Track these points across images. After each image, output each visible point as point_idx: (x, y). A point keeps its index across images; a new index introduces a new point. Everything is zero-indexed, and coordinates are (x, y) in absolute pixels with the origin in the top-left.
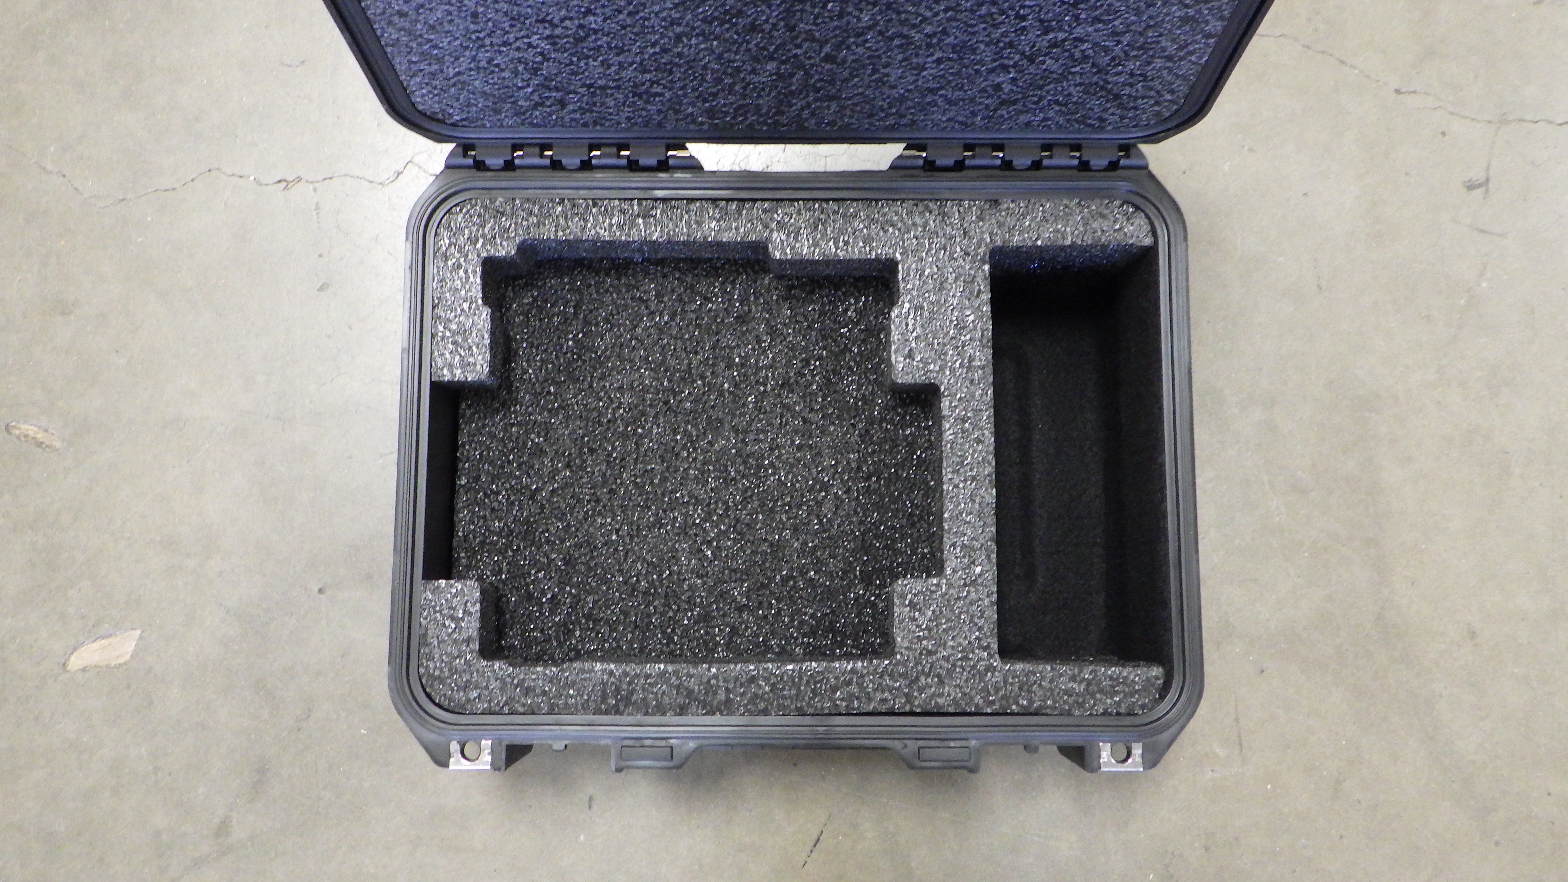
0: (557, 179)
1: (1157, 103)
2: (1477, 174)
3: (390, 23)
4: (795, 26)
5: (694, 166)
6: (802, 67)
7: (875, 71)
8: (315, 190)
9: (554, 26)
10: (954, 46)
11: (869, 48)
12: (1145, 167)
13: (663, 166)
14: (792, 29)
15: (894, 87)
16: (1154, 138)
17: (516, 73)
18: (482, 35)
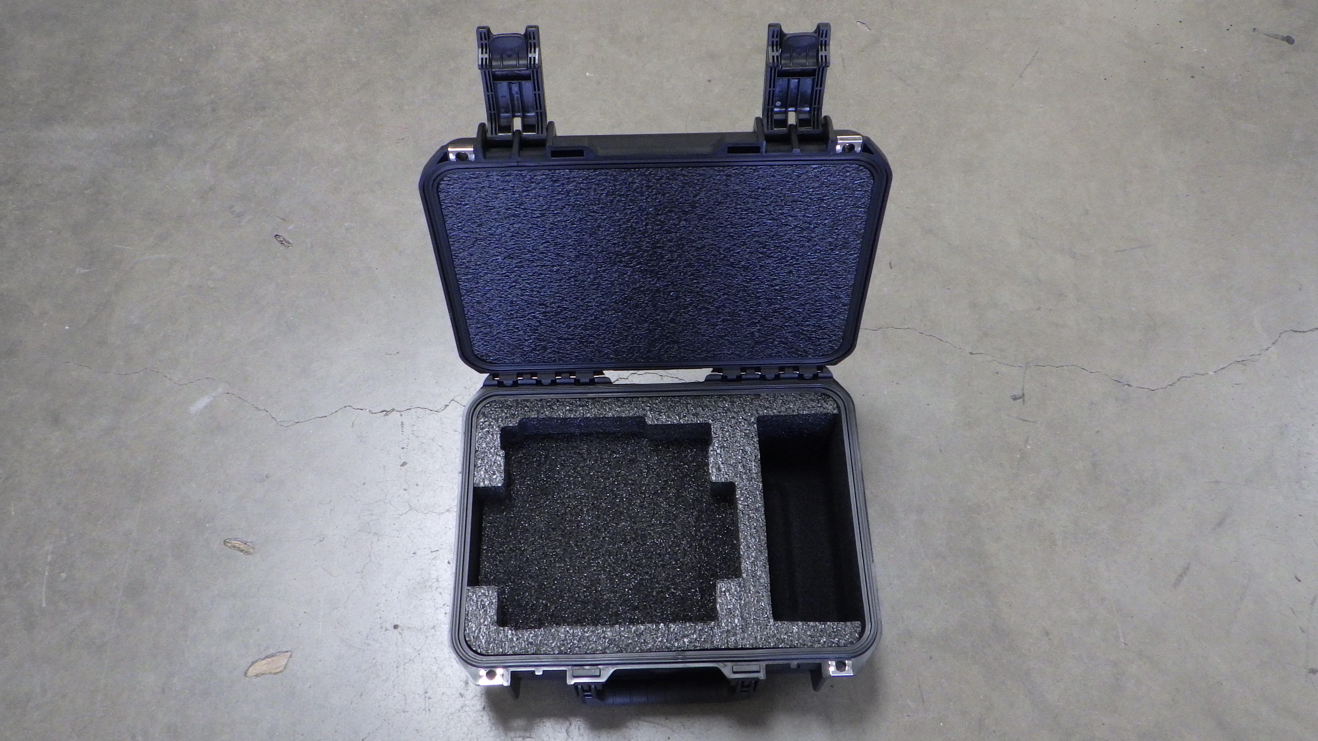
0: (539, 390)
1: (830, 342)
2: (1018, 393)
3: (472, 307)
4: (657, 304)
5: (608, 382)
6: (660, 326)
7: (694, 327)
8: (401, 415)
9: (547, 307)
10: (729, 313)
11: (690, 315)
12: (832, 377)
13: (592, 382)
14: (655, 306)
15: (704, 335)
16: (834, 362)
17: (525, 332)
18: (513, 312)
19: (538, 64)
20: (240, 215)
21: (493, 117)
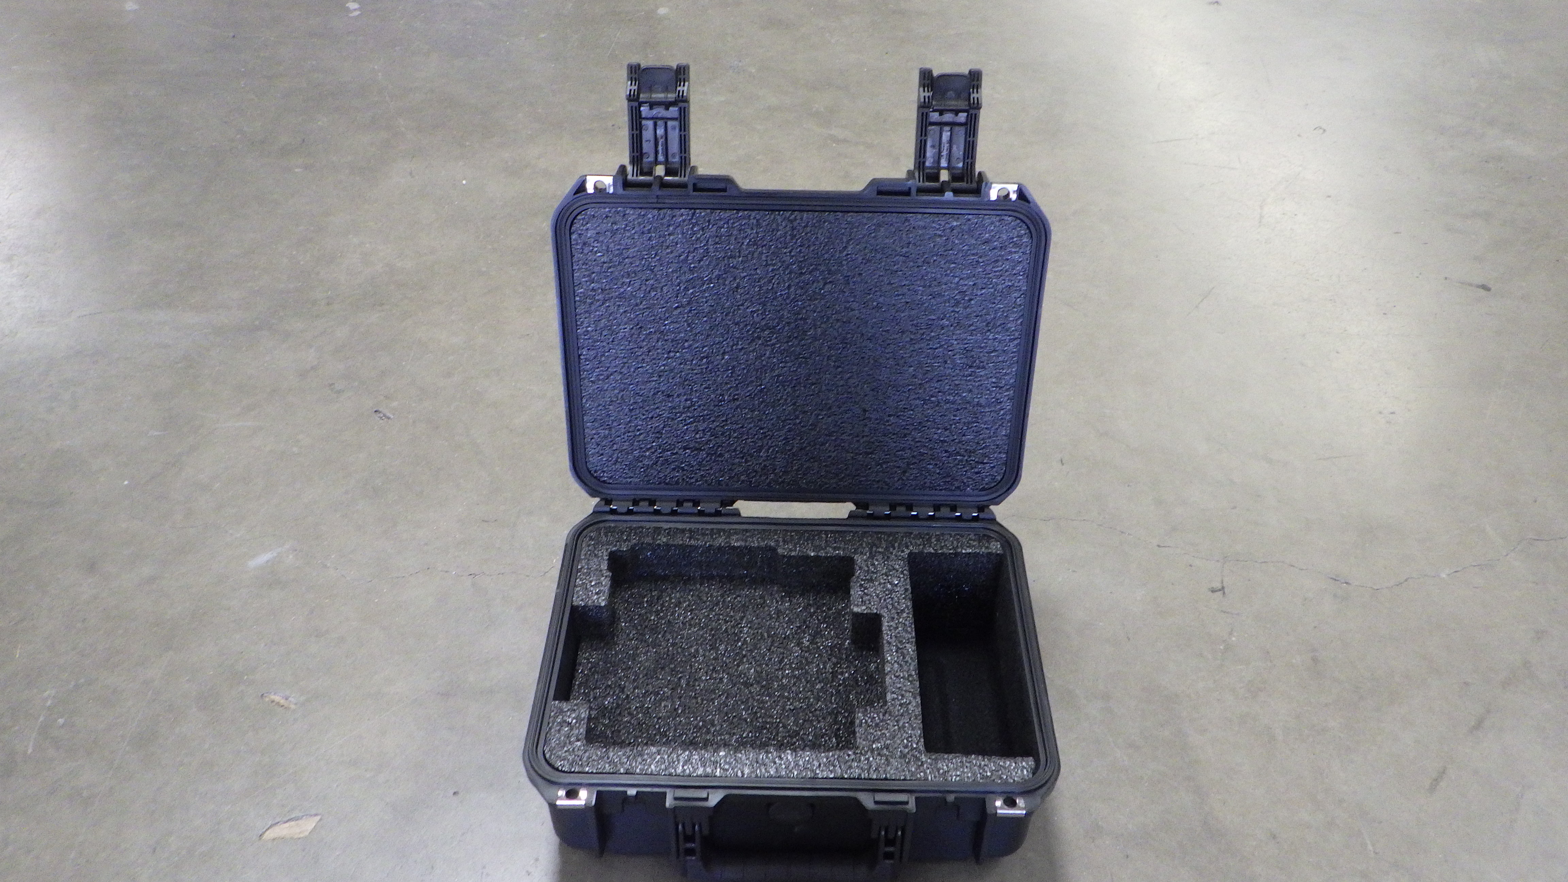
0: (657, 517)
1: (991, 468)
2: (1218, 585)
5: (736, 514)
12: (995, 520)
13: (719, 513)
16: (997, 501)
19: (686, 96)
20: (339, 392)
21: (635, 160)
